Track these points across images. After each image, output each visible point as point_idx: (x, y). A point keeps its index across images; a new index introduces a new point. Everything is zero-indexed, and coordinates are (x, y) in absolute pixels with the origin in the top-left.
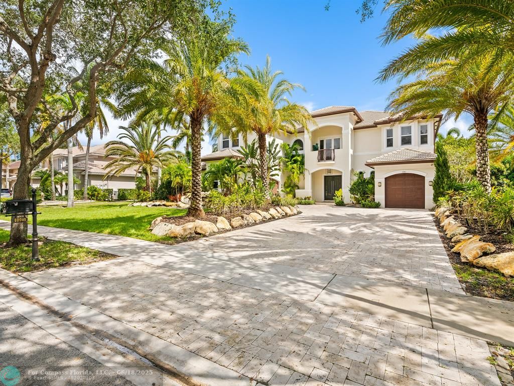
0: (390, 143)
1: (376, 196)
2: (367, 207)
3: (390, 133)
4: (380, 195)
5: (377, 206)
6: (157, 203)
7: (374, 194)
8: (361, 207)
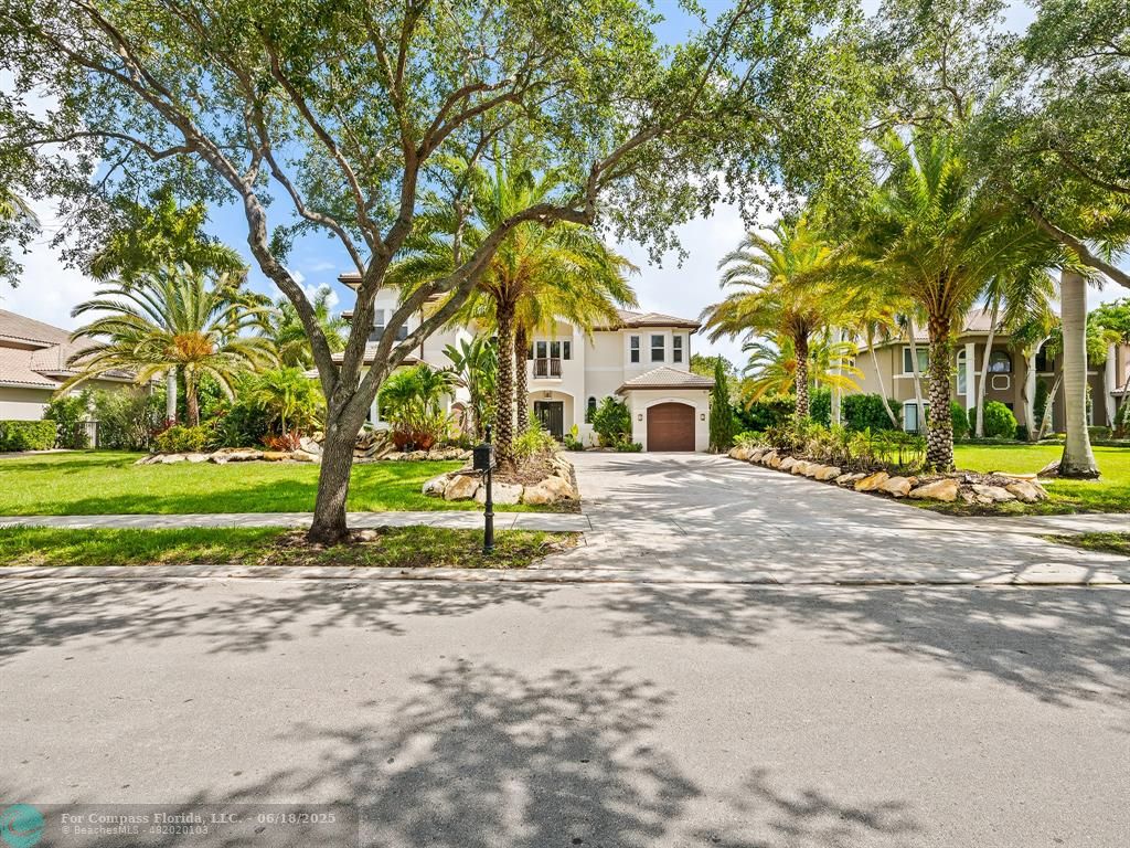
0: (635, 357)
1: (634, 435)
2: (625, 452)
3: (635, 341)
4: (640, 433)
5: (638, 449)
6: (243, 454)
7: (630, 432)
8: (615, 452)
